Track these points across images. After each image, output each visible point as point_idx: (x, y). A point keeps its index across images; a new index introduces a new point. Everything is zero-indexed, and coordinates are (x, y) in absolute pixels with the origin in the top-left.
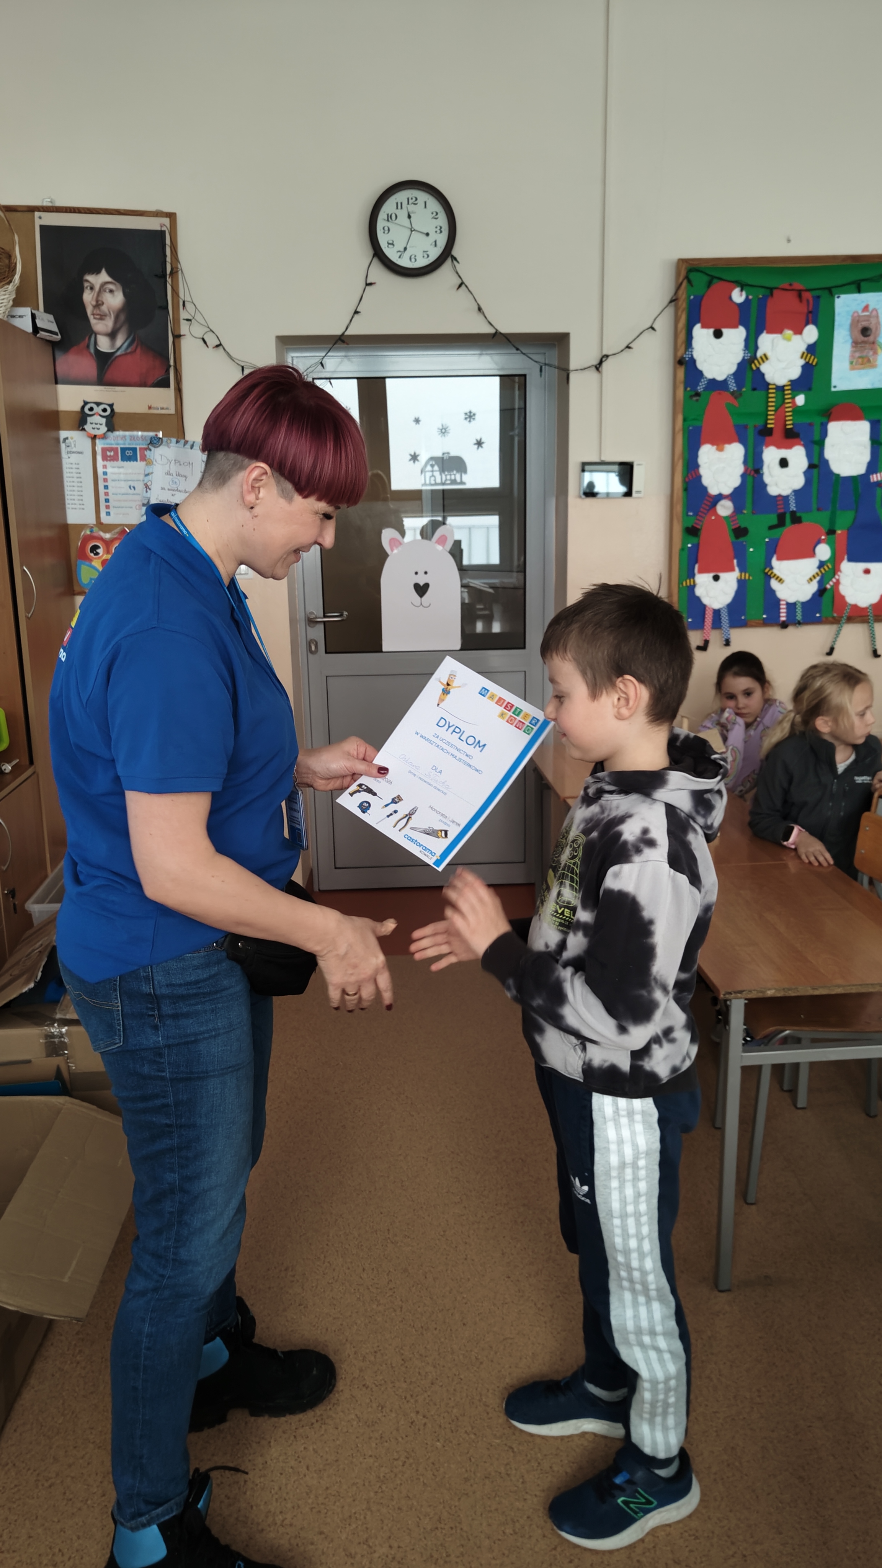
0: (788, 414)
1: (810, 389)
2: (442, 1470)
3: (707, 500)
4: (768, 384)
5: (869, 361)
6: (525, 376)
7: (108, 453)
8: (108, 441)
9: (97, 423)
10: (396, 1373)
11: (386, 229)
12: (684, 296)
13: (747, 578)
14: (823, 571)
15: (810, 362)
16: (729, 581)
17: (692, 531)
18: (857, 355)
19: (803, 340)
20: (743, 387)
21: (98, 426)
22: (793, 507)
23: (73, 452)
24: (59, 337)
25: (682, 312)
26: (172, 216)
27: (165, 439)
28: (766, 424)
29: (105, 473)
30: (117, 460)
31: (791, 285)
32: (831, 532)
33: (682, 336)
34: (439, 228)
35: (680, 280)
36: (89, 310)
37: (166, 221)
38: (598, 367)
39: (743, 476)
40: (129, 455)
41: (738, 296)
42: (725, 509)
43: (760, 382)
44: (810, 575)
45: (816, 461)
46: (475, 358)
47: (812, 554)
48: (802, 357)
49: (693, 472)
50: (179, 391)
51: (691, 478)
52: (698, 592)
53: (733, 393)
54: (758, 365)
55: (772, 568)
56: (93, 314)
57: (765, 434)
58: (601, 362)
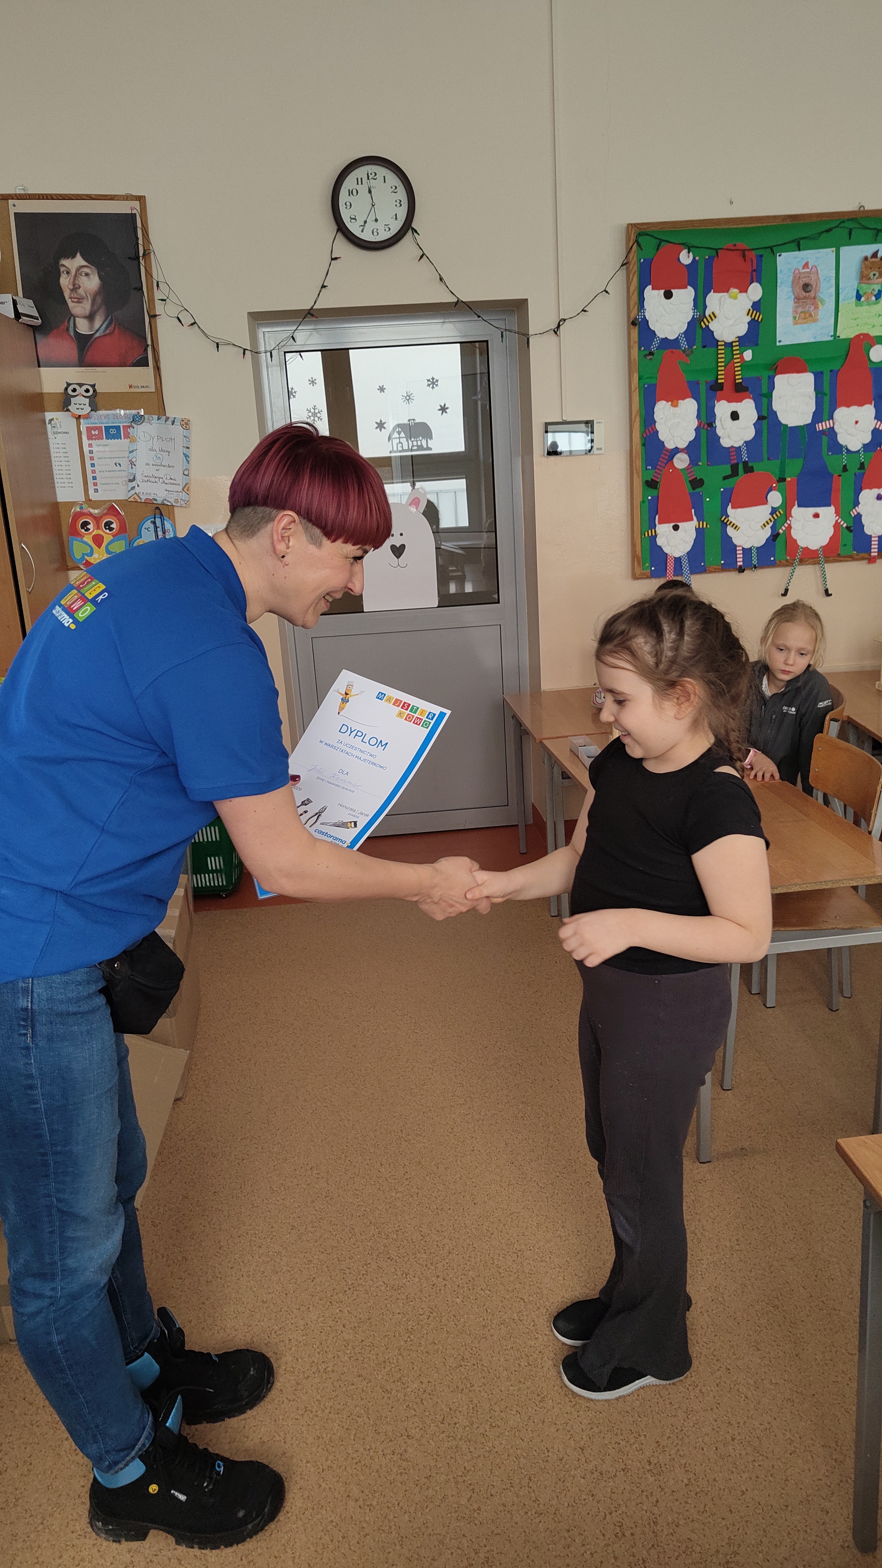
0: (736, 369)
1: (757, 345)
2: (462, 1320)
3: (665, 455)
4: (718, 341)
5: (811, 315)
6: (487, 341)
7: (93, 433)
8: (92, 420)
9: (80, 404)
10: (417, 1247)
11: (348, 204)
12: (635, 259)
13: (705, 526)
14: (776, 517)
15: (756, 319)
16: (688, 530)
17: (651, 484)
18: (800, 310)
19: (749, 299)
20: (694, 345)
21: (82, 406)
22: (745, 458)
23: (60, 433)
24: (40, 321)
25: (633, 276)
26: (141, 199)
27: (147, 417)
28: (717, 379)
29: (91, 452)
30: (102, 439)
31: (735, 245)
32: (782, 480)
33: (635, 298)
34: (398, 201)
35: (631, 245)
36: (67, 294)
37: (136, 204)
38: (556, 331)
39: (697, 430)
40: (113, 432)
41: (686, 258)
42: (681, 462)
43: (710, 339)
44: (764, 522)
45: (765, 414)
46: (440, 326)
47: (765, 502)
48: (748, 314)
49: (650, 428)
50: (157, 368)
51: (648, 434)
52: (660, 542)
53: (684, 351)
54: (707, 324)
55: (728, 516)
56: (71, 298)
57: (716, 388)
58: (559, 326)
